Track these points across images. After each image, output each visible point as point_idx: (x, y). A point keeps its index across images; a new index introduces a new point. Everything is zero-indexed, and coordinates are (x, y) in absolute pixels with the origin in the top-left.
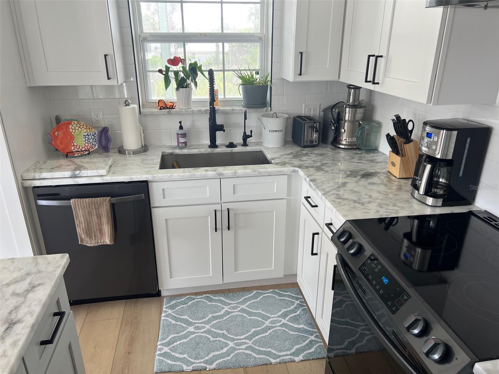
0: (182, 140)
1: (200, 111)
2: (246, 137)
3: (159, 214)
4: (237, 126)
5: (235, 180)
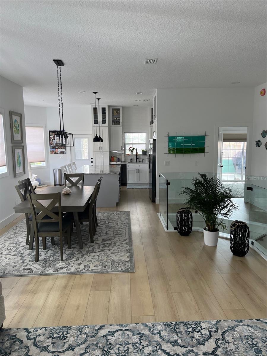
2: (142, 160)
3: (128, 170)
4: (141, 158)
5: (139, 164)
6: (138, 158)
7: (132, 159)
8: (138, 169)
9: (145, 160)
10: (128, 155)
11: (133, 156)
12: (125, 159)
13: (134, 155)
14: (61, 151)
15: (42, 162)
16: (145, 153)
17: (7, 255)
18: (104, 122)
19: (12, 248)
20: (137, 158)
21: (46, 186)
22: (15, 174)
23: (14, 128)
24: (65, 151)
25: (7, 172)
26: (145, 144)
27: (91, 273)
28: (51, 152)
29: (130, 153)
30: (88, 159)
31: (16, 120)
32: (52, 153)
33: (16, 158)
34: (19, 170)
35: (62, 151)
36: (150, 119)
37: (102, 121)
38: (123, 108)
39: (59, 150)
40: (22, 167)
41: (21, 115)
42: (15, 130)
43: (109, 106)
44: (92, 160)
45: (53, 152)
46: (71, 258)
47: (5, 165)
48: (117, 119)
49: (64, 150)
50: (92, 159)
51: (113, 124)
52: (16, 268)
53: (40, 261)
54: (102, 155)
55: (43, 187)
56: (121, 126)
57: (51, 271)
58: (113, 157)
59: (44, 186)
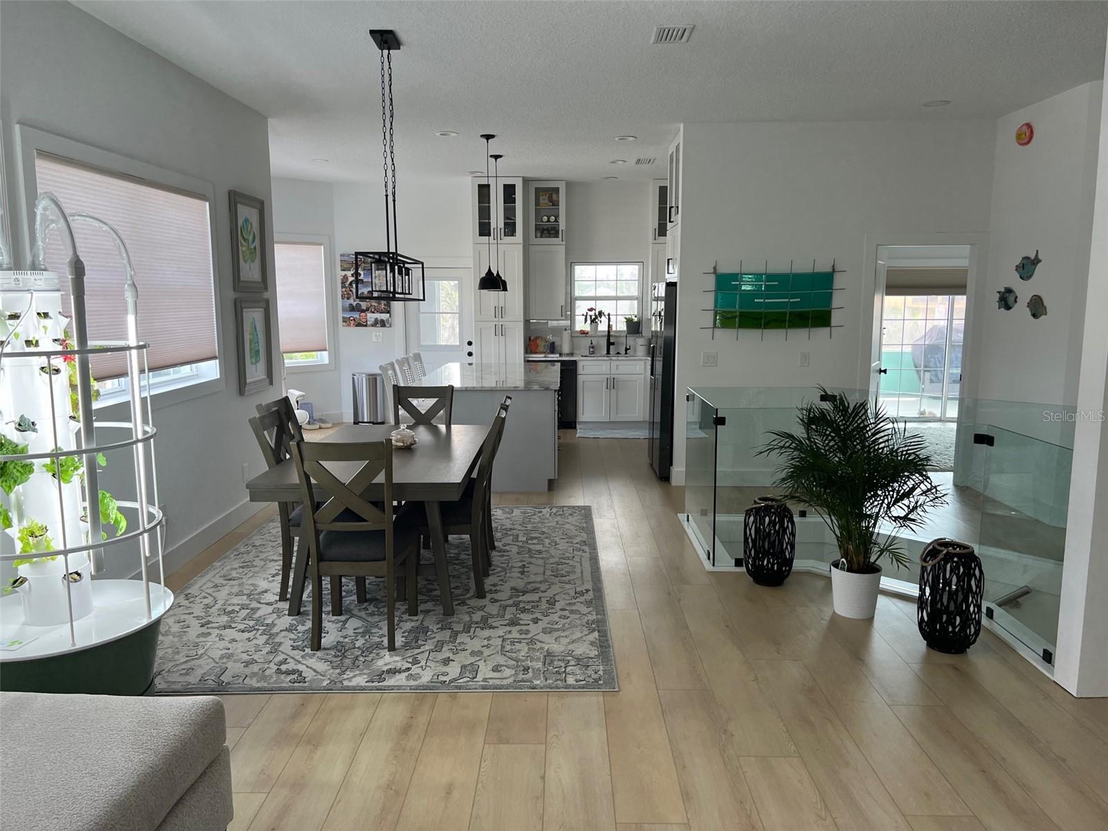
0: (591, 350)
1: (602, 336)
2: (626, 349)
3: (580, 379)
4: (622, 343)
5: (618, 363)
6: (613, 344)
7: (593, 347)
8: (614, 376)
9: (635, 350)
10: (583, 332)
11: (599, 336)
12: (573, 346)
13: (600, 334)
14: (376, 319)
15: (319, 353)
16: (634, 327)
17: (225, 627)
18: (510, 229)
19: (237, 608)
20: (609, 344)
21: (330, 425)
22: (242, 385)
23: (242, 244)
24: (388, 320)
25: (219, 377)
26: (637, 299)
27: (483, 689)
28: (345, 320)
29: (587, 327)
30: (459, 346)
31: (246, 220)
32: (349, 325)
33: (247, 337)
34: (255, 372)
35: (379, 319)
36: (652, 221)
37: (502, 226)
38: (570, 185)
39: (371, 317)
40: (262, 365)
41: (262, 203)
42: (244, 249)
43: (526, 181)
44: (469, 349)
45: (352, 322)
46: (420, 642)
47: (214, 358)
48: (549, 221)
49: (385, 316)
50: (470, 343)
51: (539, 234)
52: (255, 668)
53: (325, 649)
54: (500, 331)
55: (320, 428)
56: (564, 243)
57: (360, 681)
58: (537, 338)
59: (323, 425)
